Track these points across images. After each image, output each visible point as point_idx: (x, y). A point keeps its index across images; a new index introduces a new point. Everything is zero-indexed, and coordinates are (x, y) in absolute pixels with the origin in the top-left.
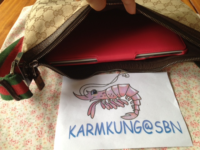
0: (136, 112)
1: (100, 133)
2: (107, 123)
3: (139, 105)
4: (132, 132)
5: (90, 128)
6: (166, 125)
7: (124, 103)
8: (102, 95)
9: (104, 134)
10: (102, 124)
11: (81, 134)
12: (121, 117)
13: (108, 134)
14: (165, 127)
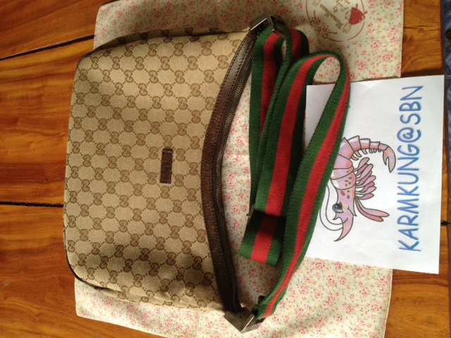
0: (382, 147)
1: (416, 206)
2: (399, 194)
3: (370, 142)
4: (416, 159)
5: (405, 220)
6: (406, 107)
7: (366, 164)
8: (346, 196)
9: (417, 200)
10: (399, 201)
11: (414, 233)
12: (390, 172)
13: (417, 195)
14: (411, 109)
